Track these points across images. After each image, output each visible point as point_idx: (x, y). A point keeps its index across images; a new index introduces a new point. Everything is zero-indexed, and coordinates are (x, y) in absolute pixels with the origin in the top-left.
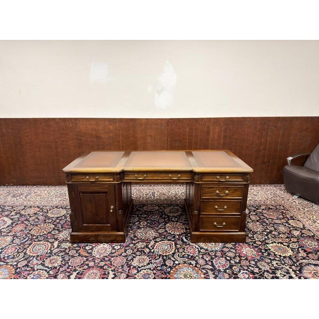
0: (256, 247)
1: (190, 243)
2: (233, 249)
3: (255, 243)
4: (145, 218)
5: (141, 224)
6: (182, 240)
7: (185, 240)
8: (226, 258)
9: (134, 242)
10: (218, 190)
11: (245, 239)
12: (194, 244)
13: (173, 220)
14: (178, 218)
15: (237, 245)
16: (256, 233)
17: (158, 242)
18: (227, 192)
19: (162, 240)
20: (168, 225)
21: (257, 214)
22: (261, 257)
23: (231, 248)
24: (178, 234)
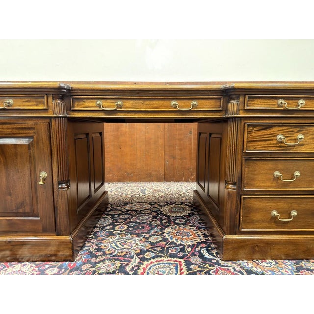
1: (221, 262)
4: (125, 219)
5: (117, 228)
6: (201, 256)
7: (207, 255)
9: (93, 260)
10: (282, 134)
12: (229, 264)
13: (177, 221)
14: (187, 219)
17: (147, 260)
18: (301, 136)
19: (157, 256)
20: (169, 229)
24: (190, 243)
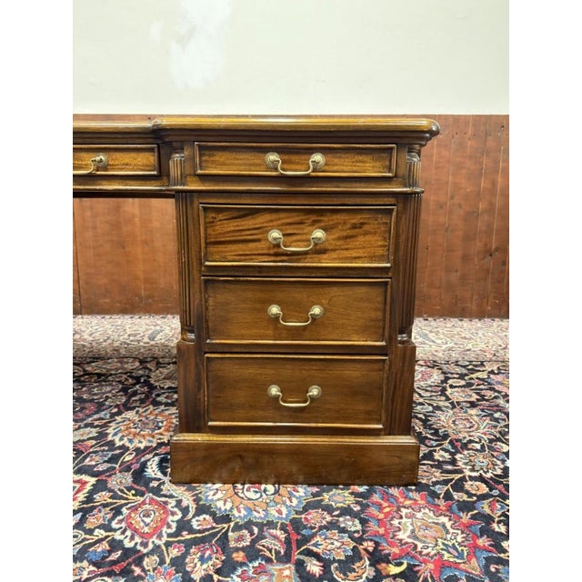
0: (465, 507)
1: (166, 486)
2: (354, 515)
3: (459, 486)
6: (139, 472)
7: (151, 470)
8: (300, 565)
10: (279, 227)
11: (414, 468)
12: (179, 491)
13: (161, 398)
15: (376, 497)
16: (465, 446)
18: (319, 234)
21: (469, 385)
22: (489, 561)
23: (346, 511)
24: (143, 445)
